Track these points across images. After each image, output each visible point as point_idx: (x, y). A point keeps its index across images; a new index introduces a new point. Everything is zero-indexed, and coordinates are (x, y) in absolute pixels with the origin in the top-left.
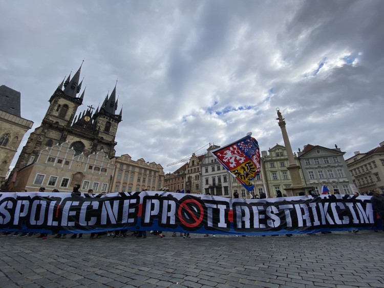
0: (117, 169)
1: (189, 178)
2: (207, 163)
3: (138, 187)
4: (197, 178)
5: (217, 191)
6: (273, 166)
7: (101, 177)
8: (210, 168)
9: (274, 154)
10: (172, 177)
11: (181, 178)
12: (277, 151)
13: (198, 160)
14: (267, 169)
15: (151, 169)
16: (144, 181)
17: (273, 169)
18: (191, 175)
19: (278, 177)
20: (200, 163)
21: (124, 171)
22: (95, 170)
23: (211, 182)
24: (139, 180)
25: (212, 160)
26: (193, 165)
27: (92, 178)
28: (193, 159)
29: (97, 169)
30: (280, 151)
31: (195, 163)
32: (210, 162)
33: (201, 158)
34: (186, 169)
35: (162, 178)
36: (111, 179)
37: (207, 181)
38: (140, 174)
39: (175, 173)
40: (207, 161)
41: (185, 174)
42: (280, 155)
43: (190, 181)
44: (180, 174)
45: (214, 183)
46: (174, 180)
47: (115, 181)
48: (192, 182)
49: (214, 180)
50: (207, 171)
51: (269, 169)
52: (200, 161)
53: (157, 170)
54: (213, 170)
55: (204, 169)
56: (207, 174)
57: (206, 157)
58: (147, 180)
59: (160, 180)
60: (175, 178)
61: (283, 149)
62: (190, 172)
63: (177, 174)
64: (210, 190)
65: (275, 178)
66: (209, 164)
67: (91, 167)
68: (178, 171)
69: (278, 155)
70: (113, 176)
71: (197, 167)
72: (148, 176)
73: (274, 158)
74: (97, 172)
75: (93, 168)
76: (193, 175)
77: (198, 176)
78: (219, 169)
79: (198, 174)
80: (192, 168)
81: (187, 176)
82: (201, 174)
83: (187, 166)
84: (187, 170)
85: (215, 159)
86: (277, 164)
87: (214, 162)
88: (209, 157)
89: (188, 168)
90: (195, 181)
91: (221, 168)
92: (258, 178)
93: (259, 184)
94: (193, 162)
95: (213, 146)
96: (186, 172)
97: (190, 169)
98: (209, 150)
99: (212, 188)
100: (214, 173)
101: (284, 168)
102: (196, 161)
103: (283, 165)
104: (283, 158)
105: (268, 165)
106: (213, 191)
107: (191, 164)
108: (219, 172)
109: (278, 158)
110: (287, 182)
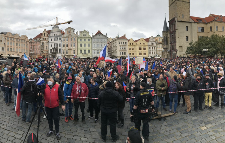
0: (7, 40)
1: (43, 43)
2: (52, 36)
4: (47, 43)
6: (81, 40)
7: (1, 44)
8: (53, 39)
9: (82, 35)
10: (33, 41)
11: (38, 43)
12: (84, 33)
13: (48, 33)
14: (78, 42)
15: (22, 39)
16: (19, 45)
17: (81, 42)
18: (43, 42)
20: (48, 35)
23: (53, 46)
24: (17, 45)
25: (55, 35)
26: (44, 36)
28: (45, 33)
30: (85, 33)
32: (54, 35)
33: (49, 32)
35: (28, 43)
36: (5, 45)
37: (51, 45)
38: (17, 41)
39: (34, 39)
40: (52, 34)
41: (40, 41)
43: (43, 45)
44: (38, 40)
45: (55, 47)
46: (34, 43)
47: (7, 46)
49: (55, 45)
50: (52, 40)
52: (48, 34)
53: (25, 39)
54: (55, 40)
55: (50, 39)
56: (51, 42)
57: (52, 32)
58: (21, 45)
59: (27, 44)
60: (35, 42)
61: (87, 33)
62: (43, 40)
63: (35, 40)
65: (81, 46)
66: (53, 37)
68: (36, 38)
69: (84, 36)
71: (46, 37)
72: (21, 42)
73: (82, 37)
76: (45, 42)
78: (57, 40)
79: (47, 41)
81: (41, 42)
82: (49, 42)
83: (41, 36)
84: (41, 38)
85: (56, 34)
86: (83, 40)
87: (55, 36)
88: (53, 32)
89: (42, 37)
90: (46, 45)
91: (59, 39)
92: (74, 46)
93: (74, 49)
94: (45, 34)
95: (56, 26)
96: (41, 40)
97: (43, 38)
98: (53, 28)
99: (53, 49)
100: (55, 41)
101: (85, 42)
102: (46, 34)
103: (85, 40)
104: (86, 37)
105: (79, 40)
106: (54, 50)
107: (43, 35)
108: (57, 41)
109: (84, 37)
110: (85, 48)
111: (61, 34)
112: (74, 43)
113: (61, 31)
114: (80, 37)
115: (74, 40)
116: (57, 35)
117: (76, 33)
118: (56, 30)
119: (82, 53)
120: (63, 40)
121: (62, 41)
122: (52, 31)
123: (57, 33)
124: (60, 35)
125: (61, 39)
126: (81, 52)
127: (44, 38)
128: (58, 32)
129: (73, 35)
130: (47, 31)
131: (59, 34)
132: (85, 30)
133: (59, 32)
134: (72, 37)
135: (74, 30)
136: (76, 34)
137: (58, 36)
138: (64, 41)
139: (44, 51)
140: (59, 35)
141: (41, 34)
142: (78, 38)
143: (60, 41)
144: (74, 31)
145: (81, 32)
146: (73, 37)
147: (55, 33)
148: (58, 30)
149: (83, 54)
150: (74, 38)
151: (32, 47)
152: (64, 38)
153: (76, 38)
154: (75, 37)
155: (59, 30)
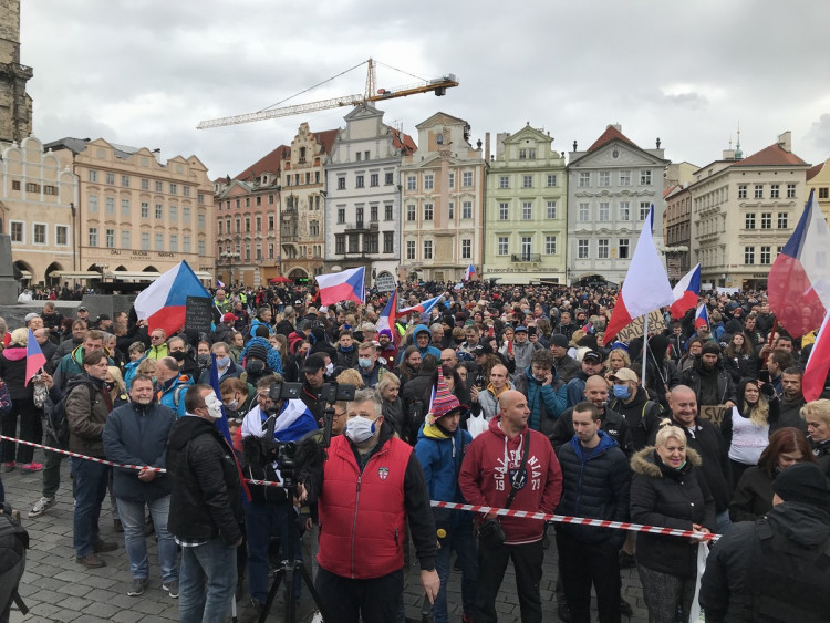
0: (84, 186)
1: (291, 201)
2: (343, 160)
3: (146, 230)
4: (314, 201)
5: (365, 242)
6: (505, 184)
7: (48, 208)
8: (351, 178)
9: (514, 152)
10: (238, 192)
11: (265, 199)
12: (524, 145)
13: (319, 147)
14: (489, 193)
15: (175, 177)
16: (158, 213)
17: (504, 194)
18: (296, 193)
19: (511, 215)
20: (323, 158)
21: (102, 188)
22: (27, 190)
23: (351, 219)
24: (144, 212)
25: (359, 154)
26: (302, 161)
27: (26, 213)
28: (303, 143)
29: (33, 187)
30: (532, 144)
31: (309, 157)
32: (353, 159)
33: (327, 140)
34: (279, 170)
35: (208, 200)
36: (74, 215)
37: (342, 213)
38: (145, 192)
39: (244, 177)
40: (343, 154)
41: (279, 189)
42: (527, 156)
43: (292, 211)
44: (263, 185)
45: (360, 224)
46: (243, 202)
47: (85, 218)
48: (300, 213)
49: (360, 212)
50: (342, 184)
51: (496, 192)
52: (322, 152)
53: (192, 180)
54: (360, 184)
55: (333, 178)
56: (342, 193)
57: (342, 142)
58: (166, 210)
59: (202, 207)
60: (248, 197)
61: (541, 139)
62: (293, 182)
63: (251, 185)
64: (347, 238)
65: (504, 215)
66: (348, 166)
67: (16, 186)
68: (252, 174)
69: (522, 157)
70: (76, 205)
71: (313, 170)
72: (167, 198)
73: (512, 165)
74: (33, 195)
75: (23, 186)
76: (303, 195)
77: (317, 197)
78: (375, 183)
79: (317, 190)
80: (299, 172)
81: (285, 194)
82: (325, 193)
83: (283, 163)
84: (284, 174)
85: (367, 153)
86: (516, 181)
87: (363, 160)
88: (349, 142)
89: (288, 168)
90: (308, 212)
91: (382, 179)
92: (467, 214)
93: (466, 231)
94: (303, 150)
95: (363, 109)
96: (282, 182)
97: (292, 173)
98: (350, 118)
99: (353, 234)
100: (361, 192)
101: (528, 193)
102: (313, 149)
103: (528, 183)
104: (532, 164)
105: (494, 181)
106: (354, 242)
107: (295, 158)
108: (375, 190)
109: (522, 164)
110: (527, 227)
111: (393, 150)
112: (467, 199)
113: (394, 136)
114: (503, 164)
115: (468, 183)
116: (372, 157)
117: (475, 147)
118: (366, 128)
119: (511, 251)
120: (404, 182)
121: (400, 187)
122: (344, 136)
123: (371, 146)
124: (389, 154)
125: (395, 180)
126: (504, 249)
127: (302, 172)
128: (379, 138)
129: (463, 154)
130: (315, 135)
131: (381, 149)
132: (528, 129)
133: (382, 137)
134: (455, 168)
135: (468, 127)
136: (479, 149)
137: (378, 162)
138: (412, 186)
139: (297, 246)
140: (383, 155)
141: (284, 152)
142: (488, 170)
143: (392, 189)
144: (466, 137)
145: (506, 140)
146: (462, 167)
147: (362, 148)
148: (379, 131)
149: (515, 258)
150: (468, 170)
151: (234, 221)
152: (412, 175)
153: (478, 169)
154: (473, 167)
155: (384, 131)
